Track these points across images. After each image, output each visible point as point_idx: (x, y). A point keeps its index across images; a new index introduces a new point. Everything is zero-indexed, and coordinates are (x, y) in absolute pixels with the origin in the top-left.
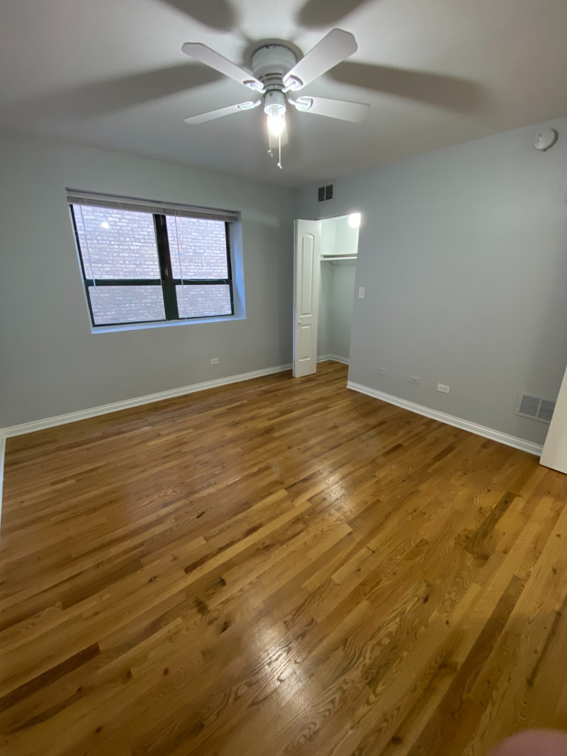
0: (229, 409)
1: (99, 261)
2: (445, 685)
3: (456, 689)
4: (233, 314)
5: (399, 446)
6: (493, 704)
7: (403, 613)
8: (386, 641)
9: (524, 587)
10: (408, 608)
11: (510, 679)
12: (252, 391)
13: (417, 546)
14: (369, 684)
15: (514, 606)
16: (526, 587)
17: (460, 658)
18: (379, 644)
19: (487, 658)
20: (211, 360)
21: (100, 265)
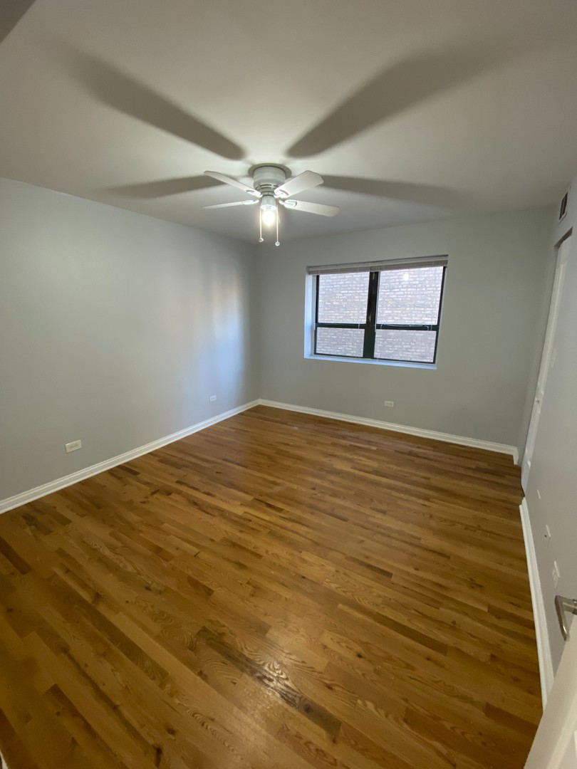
0: (351, 445)
1: (422, 306)
2: (86, 596)
3: (82, 602)
4: (434, 362)
5: (390, 575)
6: (64, 622)
7: (139, 574)
8: (121, 565)
9: (152, 679)
10: (143, 577)
11: (74, 637)
12: (403, 446)
13: (205, 587)
14: (100, 559)
15: (133, 660)
16: (153, 682)
17: (101, 608)
18: (121, 562)
19: (94, 625)
20: (386, 402)
21: (423, 309)
